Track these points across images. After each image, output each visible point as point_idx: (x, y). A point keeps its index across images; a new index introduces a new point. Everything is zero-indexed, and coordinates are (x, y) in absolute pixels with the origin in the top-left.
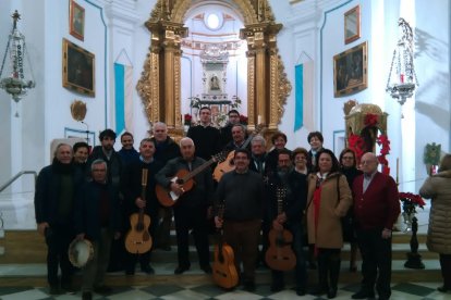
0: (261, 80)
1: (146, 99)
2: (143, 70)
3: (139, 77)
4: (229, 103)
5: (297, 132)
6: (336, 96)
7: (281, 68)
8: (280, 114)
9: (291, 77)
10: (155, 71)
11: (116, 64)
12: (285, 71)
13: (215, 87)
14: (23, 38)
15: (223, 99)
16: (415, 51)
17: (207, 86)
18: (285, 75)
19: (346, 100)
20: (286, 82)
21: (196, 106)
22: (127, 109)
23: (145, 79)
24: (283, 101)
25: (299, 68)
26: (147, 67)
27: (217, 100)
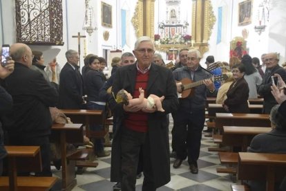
0: (199, 15)
1: (136, 27)
2: (135, 11)
3: (132, 15)
4: (181, 26)
5: (218, 45)
6: (239, 25)
7: (211, 8)
8: (209, 34)
9: (216, 14)
10: (141, 12)
11: (122, 10)
12: (213, 10)
13: (173, 17)
14: (92, 8)
15: (178, 24)
16: (271, 7)
17: (169, 15)
18: (213, 12)
19: (243, 28)
20: (213, 16)
21: (162, 28)
22: (127, 33)
23: (136, 17)
24: (211, 27)
25: (220, 9)
26: (137, 9)
27: (174, 24)
